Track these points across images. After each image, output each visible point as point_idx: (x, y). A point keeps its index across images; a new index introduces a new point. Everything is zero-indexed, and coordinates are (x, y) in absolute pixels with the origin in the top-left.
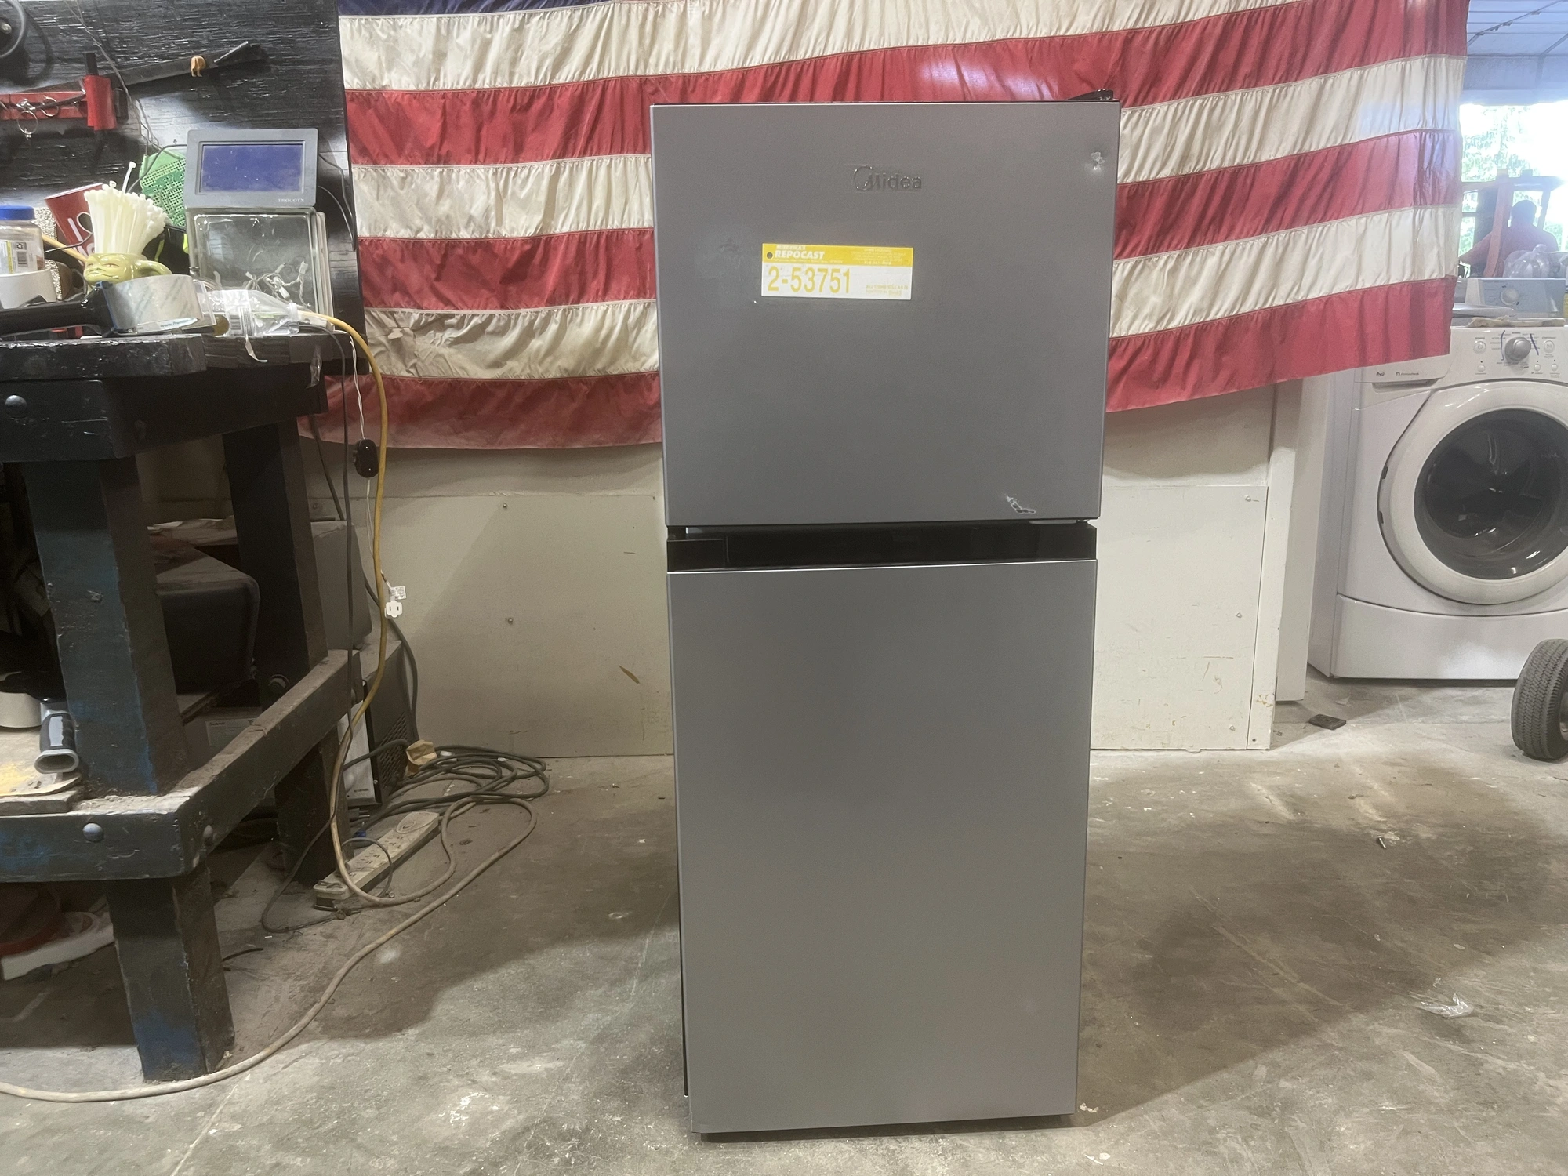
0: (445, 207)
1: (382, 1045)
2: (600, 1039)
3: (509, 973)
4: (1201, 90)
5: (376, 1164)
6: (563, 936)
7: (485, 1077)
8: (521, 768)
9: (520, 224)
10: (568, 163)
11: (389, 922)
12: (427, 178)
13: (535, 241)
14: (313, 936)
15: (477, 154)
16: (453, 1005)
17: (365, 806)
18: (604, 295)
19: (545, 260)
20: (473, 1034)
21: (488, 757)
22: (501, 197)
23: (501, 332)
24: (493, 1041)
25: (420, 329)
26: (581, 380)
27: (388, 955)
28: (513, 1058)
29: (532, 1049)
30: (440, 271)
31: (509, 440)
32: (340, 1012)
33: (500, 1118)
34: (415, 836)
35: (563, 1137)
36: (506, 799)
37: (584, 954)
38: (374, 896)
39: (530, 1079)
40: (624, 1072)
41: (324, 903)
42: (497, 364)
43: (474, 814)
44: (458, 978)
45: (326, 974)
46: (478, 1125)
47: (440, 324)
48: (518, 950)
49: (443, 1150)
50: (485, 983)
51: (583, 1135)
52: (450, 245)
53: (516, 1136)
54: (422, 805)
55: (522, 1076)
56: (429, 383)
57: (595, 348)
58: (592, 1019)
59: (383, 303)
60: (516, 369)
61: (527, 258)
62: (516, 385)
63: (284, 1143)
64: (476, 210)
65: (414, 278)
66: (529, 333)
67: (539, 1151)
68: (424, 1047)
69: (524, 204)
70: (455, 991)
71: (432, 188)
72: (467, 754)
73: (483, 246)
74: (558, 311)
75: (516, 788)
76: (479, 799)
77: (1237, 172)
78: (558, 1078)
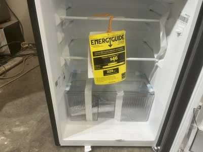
2: (40, 121)
3: (25, 99)
7: (7, 132)
11: (3, 83)
16: (9, 108)
17: (8, 55)
20: (9, 117)
24: (13, 120)
28: (16, 126)
29: (22, 123)
33: (6, 146)
34: (16, 63)
39: (18, 133)
40: (44, 133)
43: (32, 58)
48: (29, 92)
50: (18, 102)
54: (22, 56)
55: (16, 132)
70: (10, 104)
76: (34, 55)
78: (26, 134)
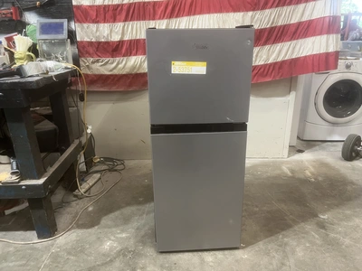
0: (98, 34)
1: (89, 230)
2: (137, 229)
3: (117, 213)
4: (277, 6)
5: (89, 258)
6: (128, 204)
7: (112, 238)
8: (119, 163)
9: (116, 38)
10: (127, 23)
11: (90, 201)
12: (93, 27)
13: (119, 42)
14: (74, 204)
15: (105, 21)
16: (105, 221)
17: (84, 172)
18: (136, 55)
19: (122, 46)
20: (110, 228)
21: (111, 160)
22: (111, 31)
23: (112, 63)
24: (114, 229)
25: (93, 63)
26: (131, 74)
27: (90, 209)
28: (118, 233)
29: (123, 231)
30: (97, 48)
31: (114, 89)
32: (80, 222)
33: (116, 248)
34: (96, 180)
35: (130, 252)
36: (116, 170)
37: (134, 208)
38: (86, 195)
39: (122, 238)
40: (143, 237)
41: (76, 196)
42: (111, 71)
43: (108, 174)
44: (106, 214)
45: (77, 213)
46: (111, 249)
47: (98, 61)
48: (119, 208)
49: (104, 255)
50: (112, 215)
51: (134, 251)
52: (99, 43)
53: (119, 252)
54: (96, 172)
55: (120, 238)
56: (95, 75)
57: (134, 67)
58: (135, 224)
59: (84, 57)
60: (115, 72)
61: (118, 46)
62: (116, 75)
63: (69, 253)
64: (105, 35)
65: (91, 50)
66: (118, 64)
67: (125, 255)
68: (99, 231)
69: (117, 33)
70: (105, 217)
71: (95, 29)
72: (107, 159)
73: (107, 43)
74: (125, 58)
75: (118, 168)
76: (110, 170)
77: (285, 26)
78: (128, 238)
